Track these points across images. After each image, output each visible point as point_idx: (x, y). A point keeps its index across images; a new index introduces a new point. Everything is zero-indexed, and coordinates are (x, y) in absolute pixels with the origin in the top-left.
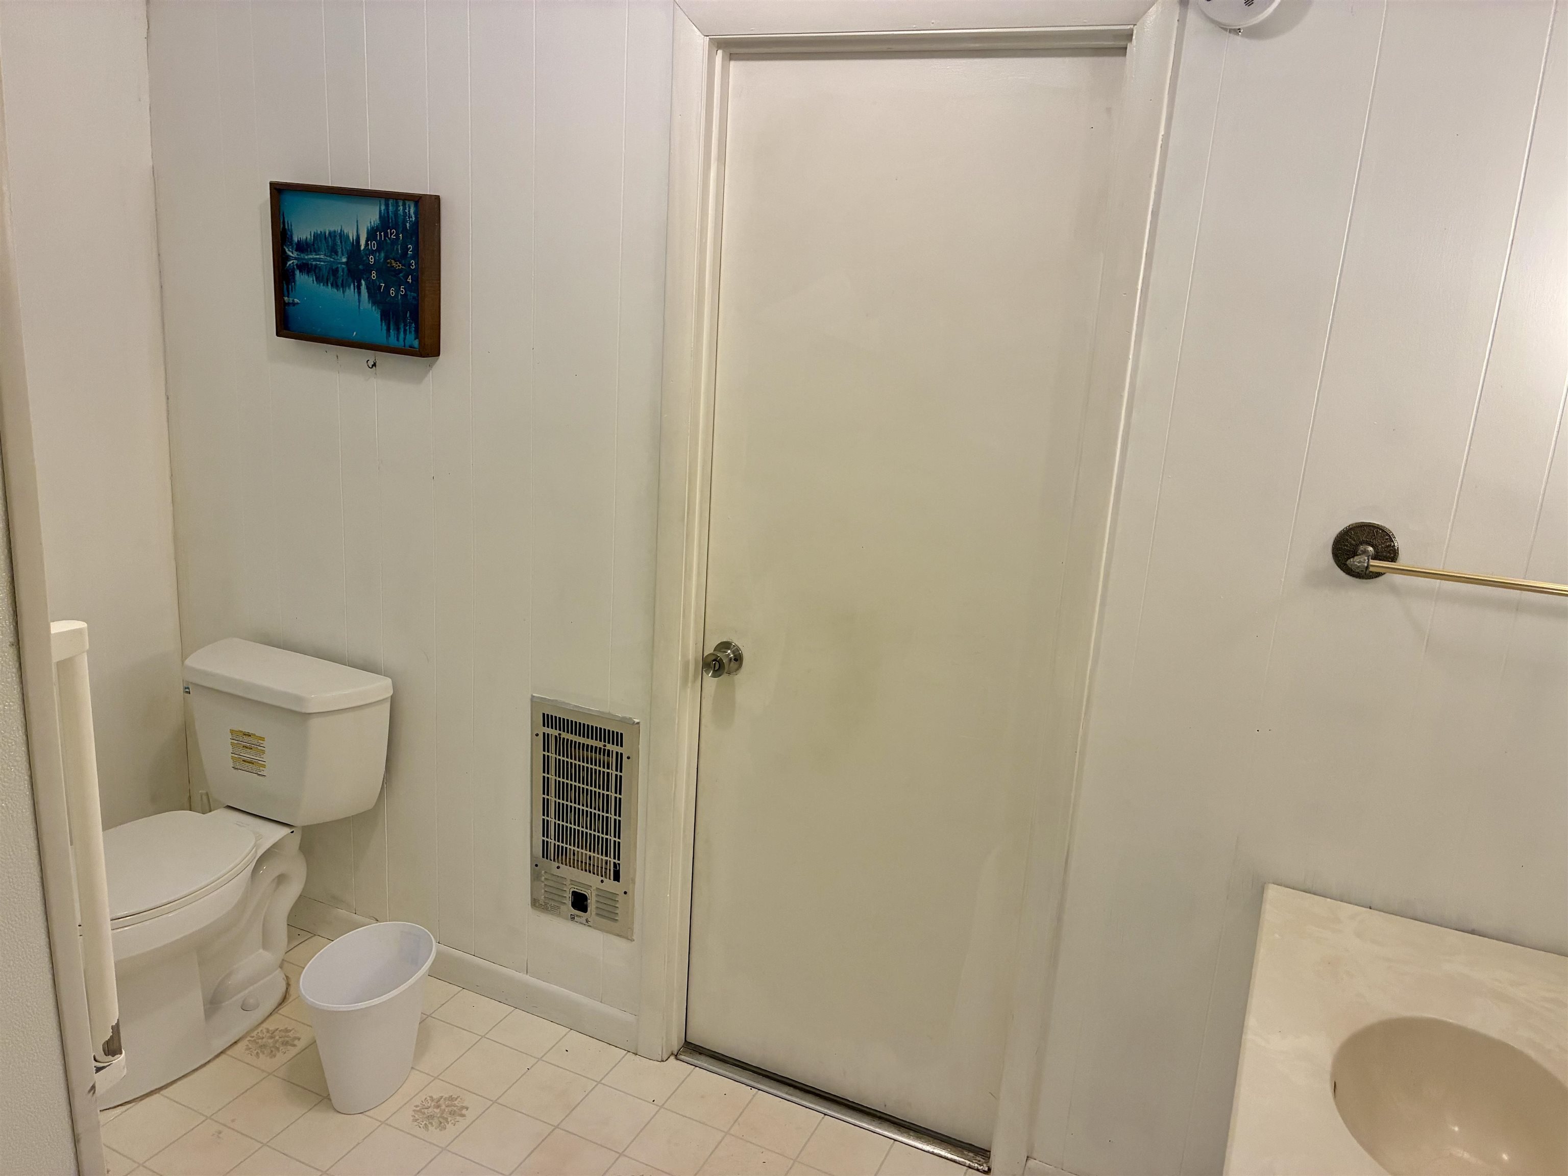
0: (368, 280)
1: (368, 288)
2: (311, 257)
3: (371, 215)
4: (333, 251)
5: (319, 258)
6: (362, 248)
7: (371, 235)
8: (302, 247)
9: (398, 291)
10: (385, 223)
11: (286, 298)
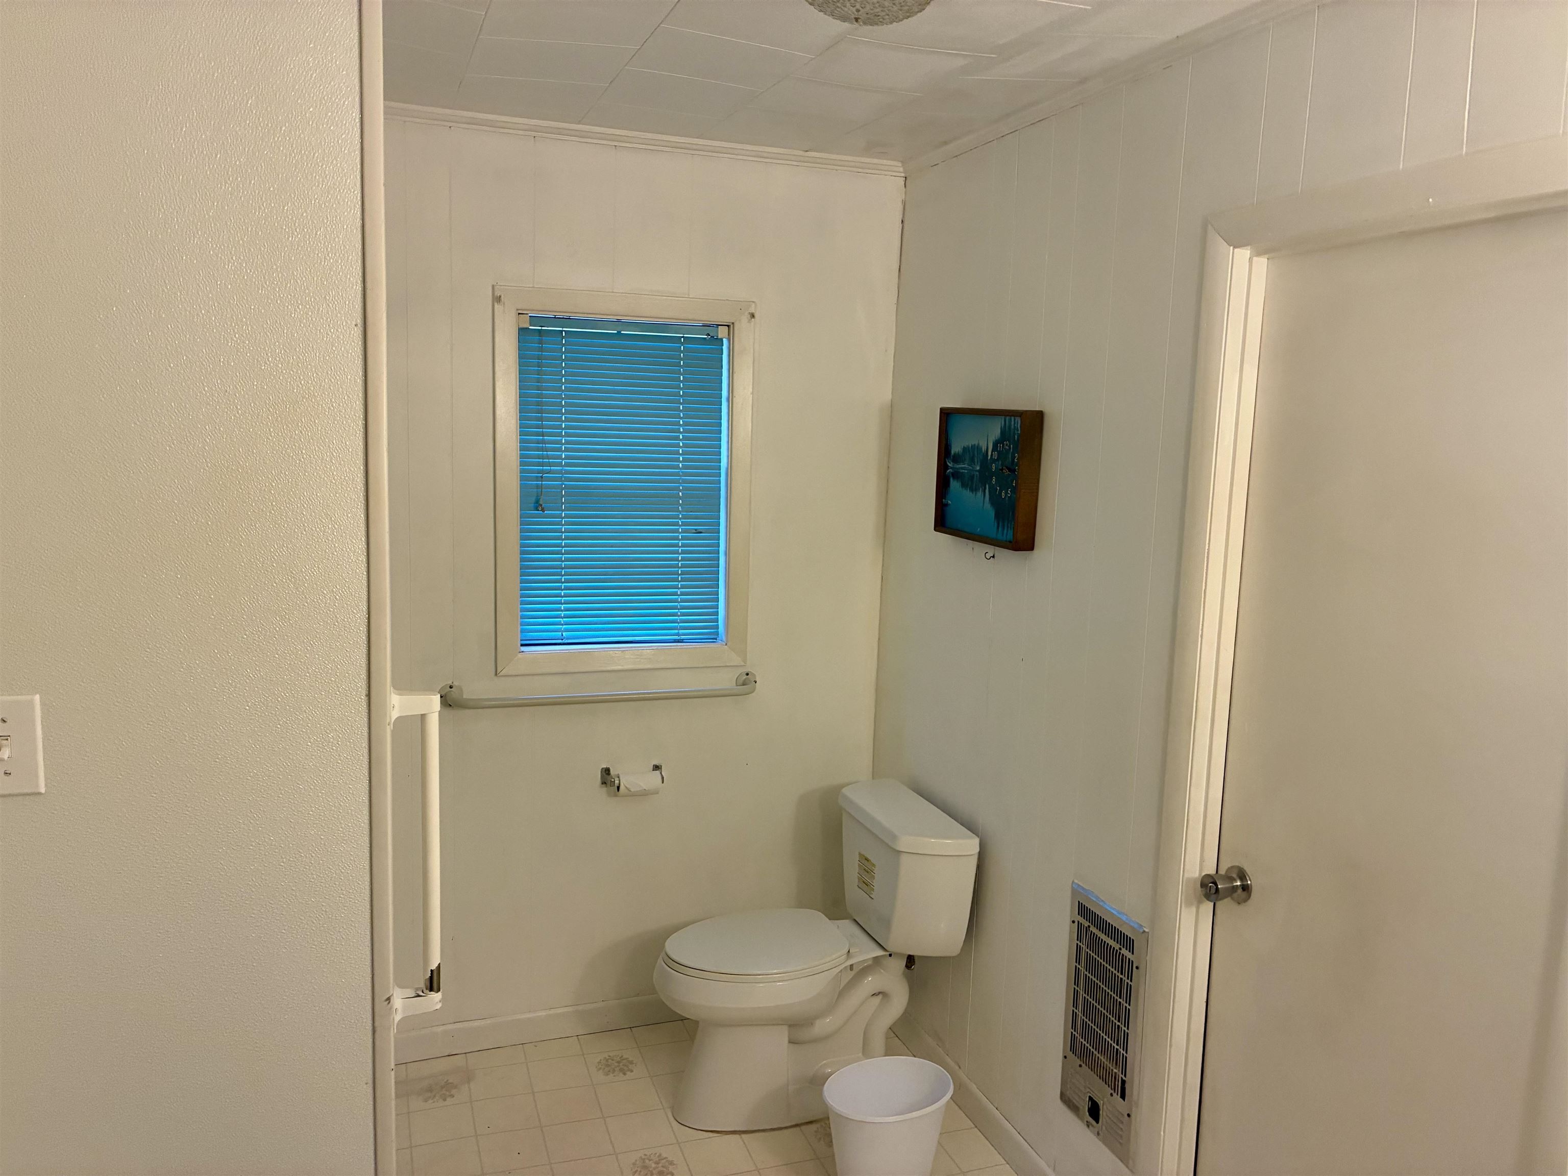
0: (990, 484)
1: (989, 488)
2: (960, 466)
3: (994, 430)
4: (972, 460)
5: (963, 467)
6: (989, 457)
7: (995, 448)
8: (957, 459)
9: (1006, 493)
10: (1005, 435)
11: (944, 500)
